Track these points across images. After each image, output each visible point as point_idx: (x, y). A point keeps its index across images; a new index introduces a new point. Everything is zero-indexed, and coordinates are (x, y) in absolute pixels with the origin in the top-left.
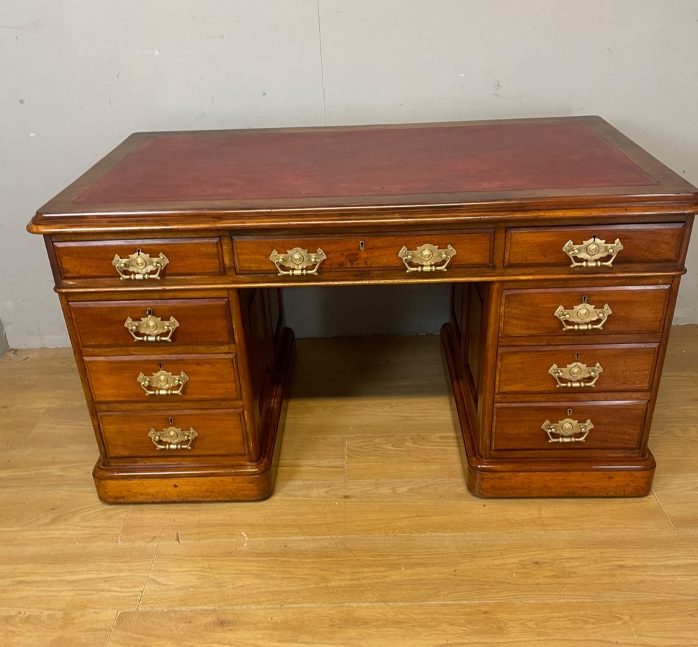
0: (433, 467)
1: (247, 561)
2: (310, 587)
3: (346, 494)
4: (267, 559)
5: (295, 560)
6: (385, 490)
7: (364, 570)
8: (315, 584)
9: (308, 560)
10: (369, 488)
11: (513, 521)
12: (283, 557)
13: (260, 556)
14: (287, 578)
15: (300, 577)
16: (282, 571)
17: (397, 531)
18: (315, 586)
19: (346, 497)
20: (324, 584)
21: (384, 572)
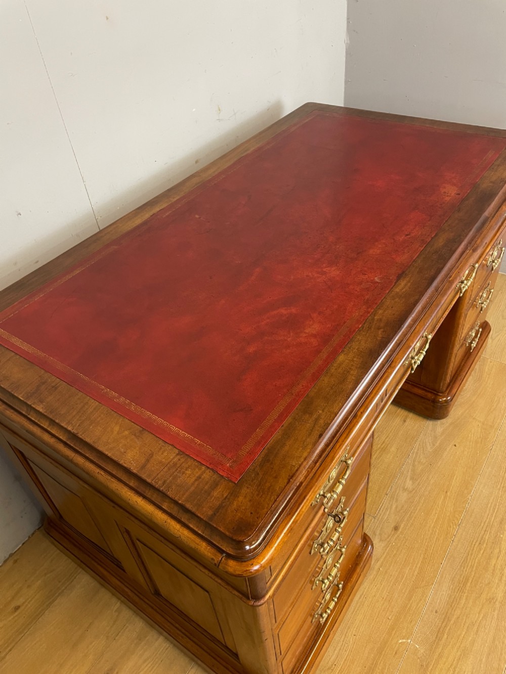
0: (393, 449)
1: (440, 656)
2: (496, 616)
3: (393, 525)
4: (446, 636)
5: (458, 612)
6: (404, 496)
7: (493, 565)
8: (494, 611)
9: (463, 601)
10: (394, 507)
11: (480, 440)
12: (449, 620)
13: (440, 640)
14: (477, 631)
15: (481, 618)
16: (467, 630)
17: (457, 516)
18: (496, 612)
19: (396, 528)
20: (497, 603)
21: (500, 551)
